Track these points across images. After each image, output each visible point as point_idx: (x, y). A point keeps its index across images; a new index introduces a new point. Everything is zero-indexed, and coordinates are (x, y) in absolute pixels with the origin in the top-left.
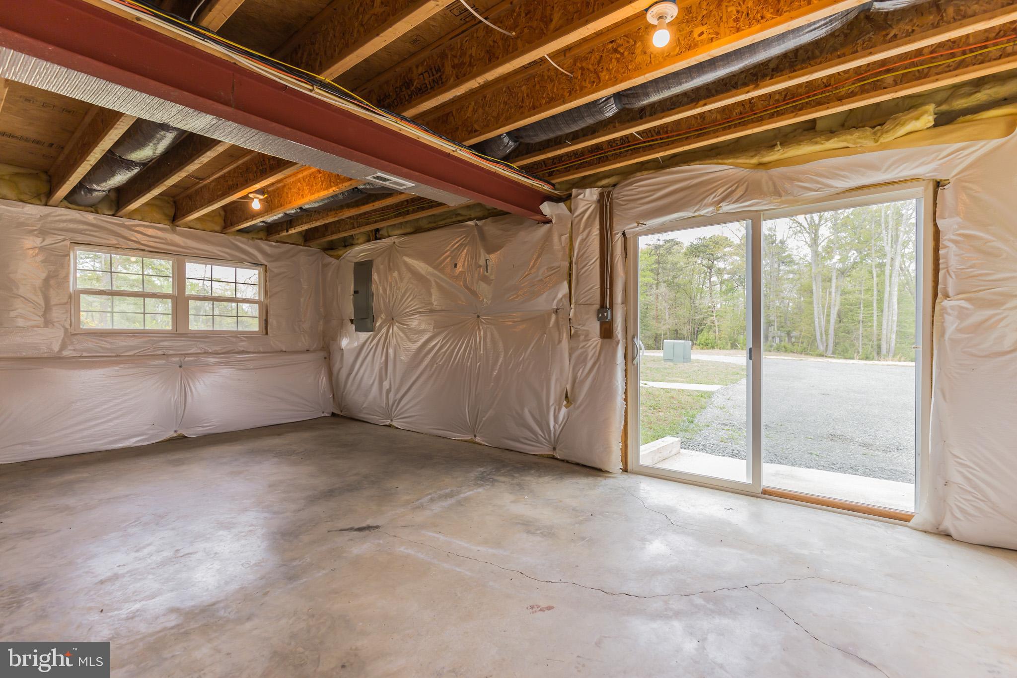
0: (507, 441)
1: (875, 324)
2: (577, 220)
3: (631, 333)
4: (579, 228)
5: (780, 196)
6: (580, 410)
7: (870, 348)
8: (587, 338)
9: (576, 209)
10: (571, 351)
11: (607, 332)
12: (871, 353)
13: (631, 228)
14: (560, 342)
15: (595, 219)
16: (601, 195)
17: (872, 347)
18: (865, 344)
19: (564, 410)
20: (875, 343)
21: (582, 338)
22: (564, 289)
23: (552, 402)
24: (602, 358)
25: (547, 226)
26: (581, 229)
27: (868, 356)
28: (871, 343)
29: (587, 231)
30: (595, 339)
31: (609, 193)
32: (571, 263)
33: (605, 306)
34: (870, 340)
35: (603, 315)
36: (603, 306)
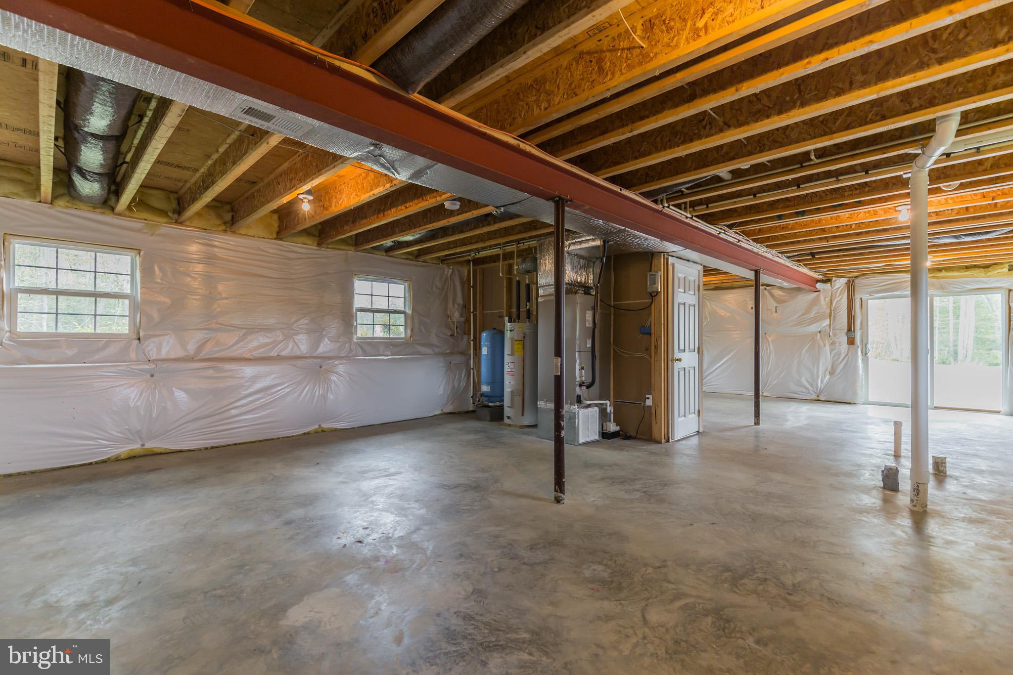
0: (788, 394)
1: (951, 330)
2: (835, 291)
3: (865, 342)
4: (836, 295)
5: (943, 289)
6: (837, 377)
7: (947, 354)
8: (840, 344)
9: (834, 286)
10: (831, 351)
11: (851, 342)
12: (947, 359)
13: (864, 297)
14: (825, 345)
15: (845, 291)
16: (849, 281)
17: (948, 353)
18: (941, 350)
19: (828, 377)
20: (952, 349)
21: (837, 344)
22: (827, 322)
23: (820, 373)
24: (850, 353)
25: (817, 293)
26: (837, 296)
27: (945, 361)
28: (947, 349)
29: (840, 297)
30: (845, 346)
31: (853, 281)
32: (831, 310)
33: (850, 329)
34: (946, 346)
35: (851, 334)
36: (849, 330)
